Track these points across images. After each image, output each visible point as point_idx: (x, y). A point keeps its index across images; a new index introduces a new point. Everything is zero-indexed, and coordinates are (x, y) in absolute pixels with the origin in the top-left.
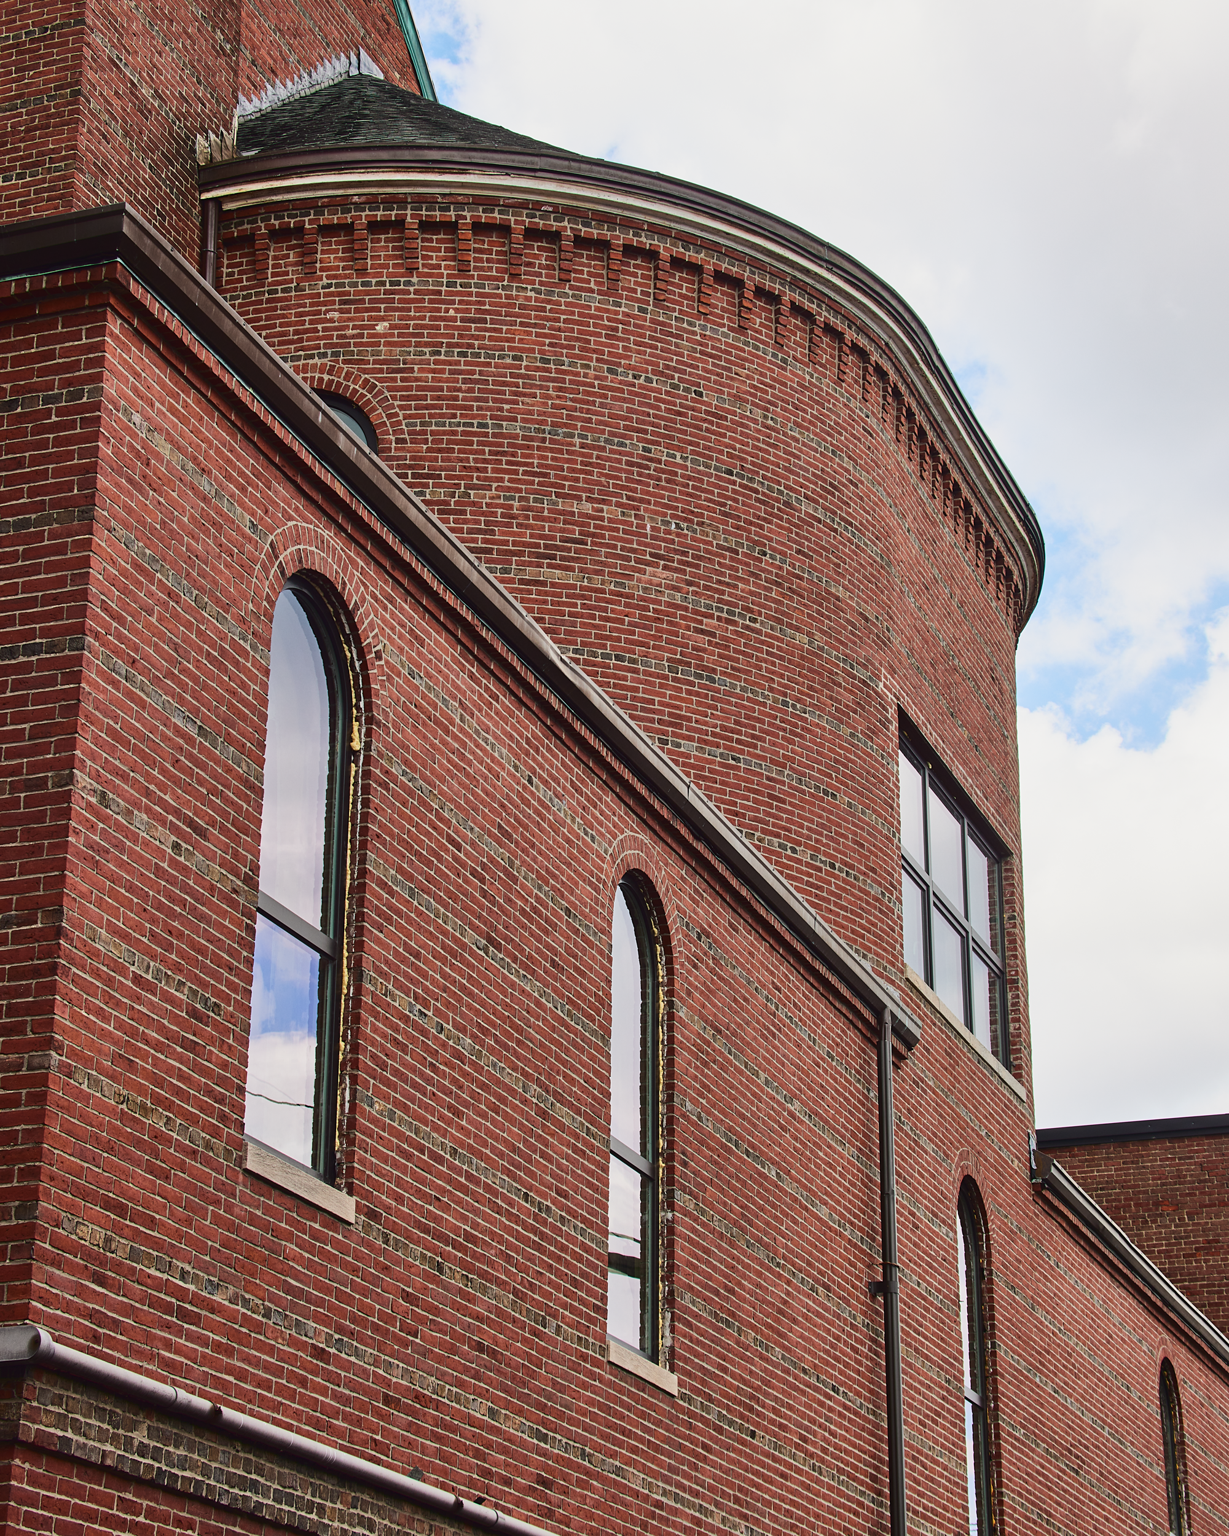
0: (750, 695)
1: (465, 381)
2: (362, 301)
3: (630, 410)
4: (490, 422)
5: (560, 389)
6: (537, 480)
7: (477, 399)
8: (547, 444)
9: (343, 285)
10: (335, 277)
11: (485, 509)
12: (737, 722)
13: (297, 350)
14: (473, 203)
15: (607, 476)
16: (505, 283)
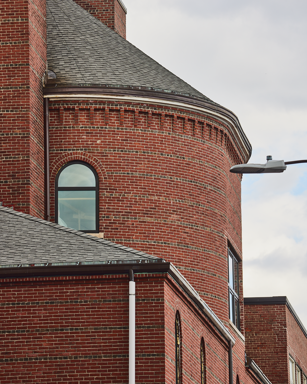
0: (197, 250)
1: (123, 160)
2: (93, 133)
3: (167, 166)
4: (130, 172)
5: (148, 161)
6: (143, 190)
7: (126, 165)
8: (145, 179)
9: (86, 127)
10: (84, 124)
11: (129, 199)
12: (194, 259)
13: (73, 147)
14: (124, 104)
15: (161, 187)
16: (133, 128)
